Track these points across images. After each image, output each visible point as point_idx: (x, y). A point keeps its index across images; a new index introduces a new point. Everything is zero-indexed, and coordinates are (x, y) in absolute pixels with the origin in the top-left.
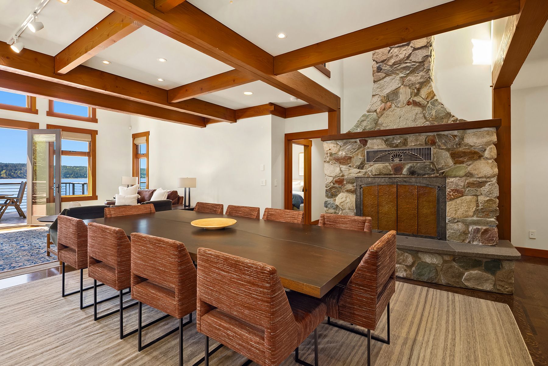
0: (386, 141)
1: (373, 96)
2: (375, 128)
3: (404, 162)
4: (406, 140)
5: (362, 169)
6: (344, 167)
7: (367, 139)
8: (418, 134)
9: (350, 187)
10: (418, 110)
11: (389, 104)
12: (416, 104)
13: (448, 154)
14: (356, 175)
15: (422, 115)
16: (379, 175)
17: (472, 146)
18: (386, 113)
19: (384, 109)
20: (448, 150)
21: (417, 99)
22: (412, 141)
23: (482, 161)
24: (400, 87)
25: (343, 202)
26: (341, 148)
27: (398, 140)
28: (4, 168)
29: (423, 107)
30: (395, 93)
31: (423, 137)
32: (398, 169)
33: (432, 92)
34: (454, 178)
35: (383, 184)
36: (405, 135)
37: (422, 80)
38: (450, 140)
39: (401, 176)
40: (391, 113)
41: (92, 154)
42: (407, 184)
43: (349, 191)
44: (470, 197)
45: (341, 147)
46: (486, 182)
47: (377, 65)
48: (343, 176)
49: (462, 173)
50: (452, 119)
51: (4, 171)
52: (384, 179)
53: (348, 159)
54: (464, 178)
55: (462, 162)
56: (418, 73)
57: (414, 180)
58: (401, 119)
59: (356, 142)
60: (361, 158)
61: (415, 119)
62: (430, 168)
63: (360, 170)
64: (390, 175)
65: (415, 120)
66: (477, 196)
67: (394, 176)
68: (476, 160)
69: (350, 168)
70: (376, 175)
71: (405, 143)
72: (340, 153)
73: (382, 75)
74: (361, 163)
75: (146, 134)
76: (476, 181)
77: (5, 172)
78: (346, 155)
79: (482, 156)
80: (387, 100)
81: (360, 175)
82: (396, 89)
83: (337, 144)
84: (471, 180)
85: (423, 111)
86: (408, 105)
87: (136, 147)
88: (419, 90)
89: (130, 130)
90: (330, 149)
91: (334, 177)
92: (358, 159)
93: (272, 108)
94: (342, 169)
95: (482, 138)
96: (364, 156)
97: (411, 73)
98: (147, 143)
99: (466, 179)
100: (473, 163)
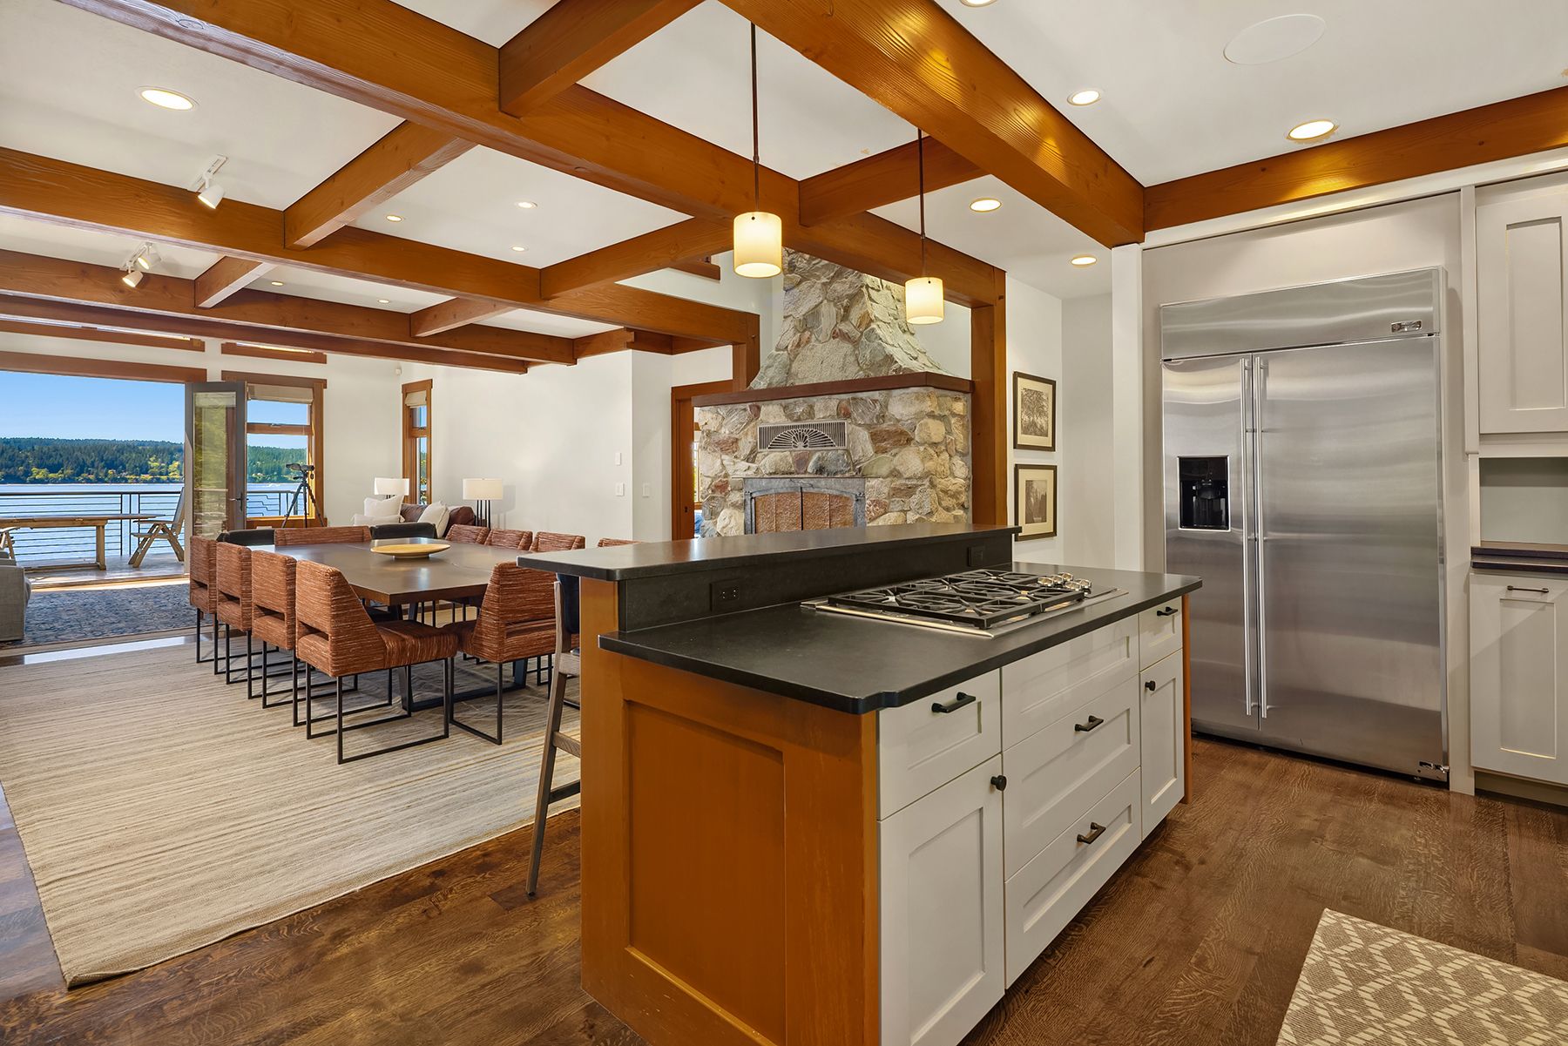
0: (785, 408)
1: (785, 317)
2: (787, 381)
3: (810, 449)
4: (811, 407)
5: (753, 462)
6: (727, 459)
7: (759, 404)
8: (827, 397)
9: (736, 497)
10: (847, 347)
11: (807, 334)
12: (845, 337)
13: (864, 435)
14: (743, 475)
15: (852, 359)
16: (775, 473)
17: (898, 421)
18: (804, 351)
19: (798, 345)
20: (868, 427)
21: (844, 327)
22: (820, 410)
23: (912, 448)
24: (821, 302)
25: (727, 525)
26: (724, 422)
27: (800, 407)
28: (176, 456)
29: (855, 343)
30: (815, 313)
31: (833, 402)
32: (801, 462)
33: (866, 315)
34: (876, 480)
35: (782, 491)
36: (811, 398)
37: (851, 292)
38: (869, 408)
39: (807, 476)
40: (809, 353)
41: (316, 429)
42: (815, 490)
43: (734, 505)
44: (895, 514)
45: (723, 418)
46: (917, 486)
47: (789, 259)
48: (726, 475)
49: (885, 470)
50: (894, 367)
51: (176, 464)
52: (783, 480)
53: (733, 443)
54: (889, 479)
55: (885, 451)
56: (846, 278)
57: (823, 482)
58: (824, 365)
59: (745, 410)
60: (751, 440)
61: (844, 365)
62: (844, 461)
63: (750, 464)
64: (791, 473)
65: (843, 368)
66: (905, 512)
67: (796, 476)
68: (904, 445)
69: (735, 460)
70: (771, 474)
71: (810, 413)
72: (723, 431)
73: (796, 277)
74: (752, 451)
75: (427, 385)
76: (902, 485)
77: (179, 466)
78: (731, 435)
79: (913, 439)
80: (804, 327)
81: (750, 473)
82: (816, 306)
83: (717, 412)
84: (898, 483)
85: (854, 351)
86: (834, 338)
87: (410, 414)
88: (847, 310)
89: (399, 375)
90: (706, 424)
91: (713, 479)
92: (746, 445)
93: (631, 337)
94: (724, 462)
95: (909, 406)
96: (756, 439)
97: (838, 276)
98: (427, 404)
99: (892, 482)
100: (900, 451)
